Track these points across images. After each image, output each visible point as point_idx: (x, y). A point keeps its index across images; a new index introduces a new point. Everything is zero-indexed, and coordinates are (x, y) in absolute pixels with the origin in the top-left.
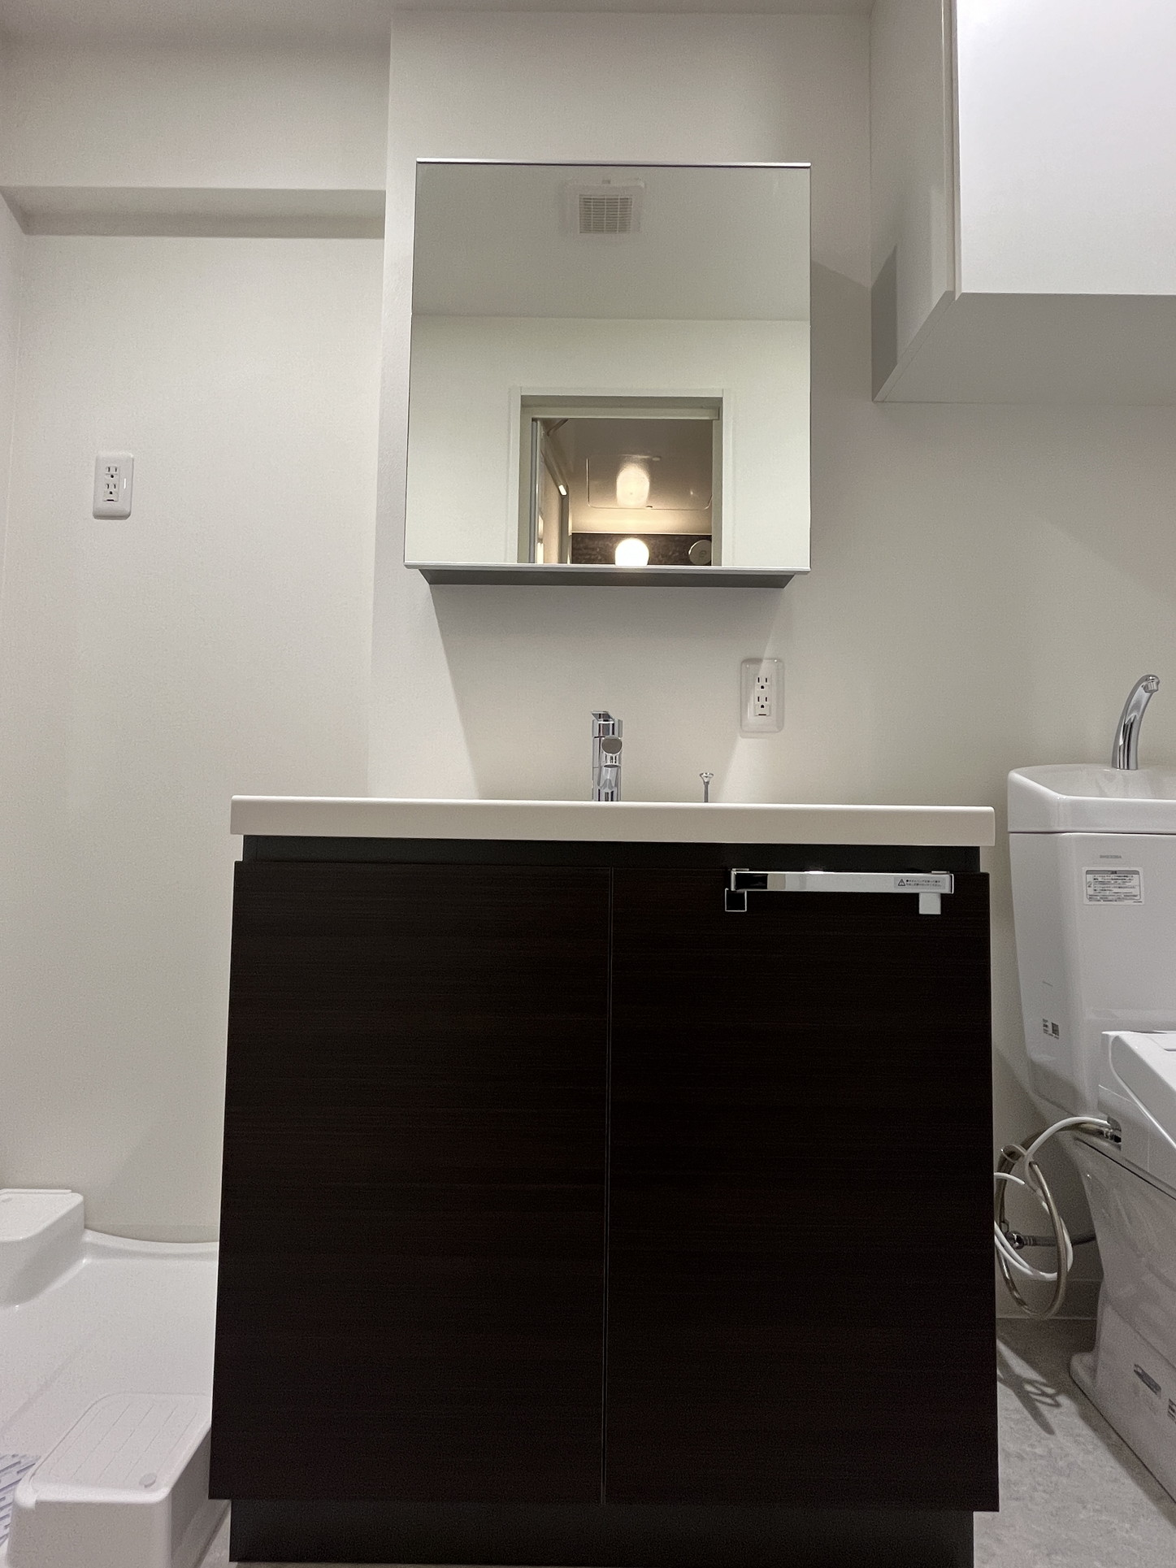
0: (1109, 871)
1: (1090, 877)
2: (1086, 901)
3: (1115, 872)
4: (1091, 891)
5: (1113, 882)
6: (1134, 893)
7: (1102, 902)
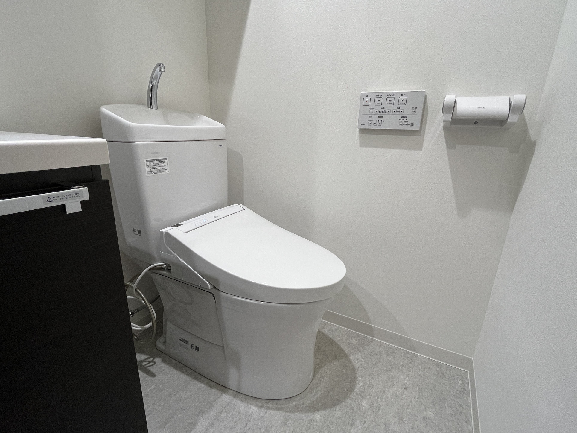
0: (155, 160)
1: (148, 164)
2: (147, 175)
3: (157, 160)
4: (149, 170)
5: (157, 164)
6: (166, 169)
7: (154, 174)
